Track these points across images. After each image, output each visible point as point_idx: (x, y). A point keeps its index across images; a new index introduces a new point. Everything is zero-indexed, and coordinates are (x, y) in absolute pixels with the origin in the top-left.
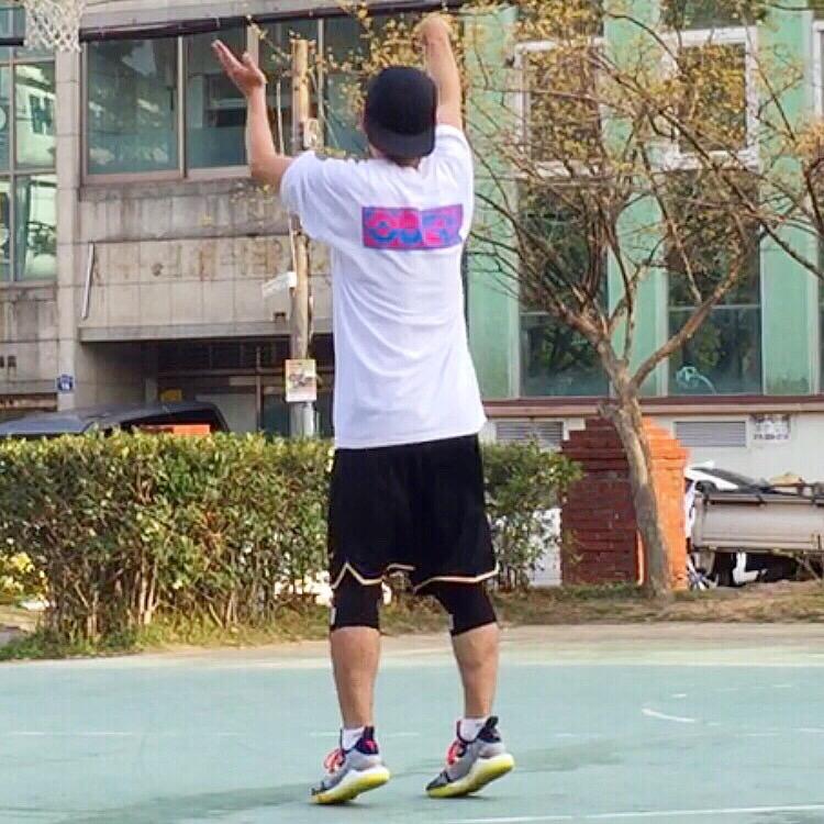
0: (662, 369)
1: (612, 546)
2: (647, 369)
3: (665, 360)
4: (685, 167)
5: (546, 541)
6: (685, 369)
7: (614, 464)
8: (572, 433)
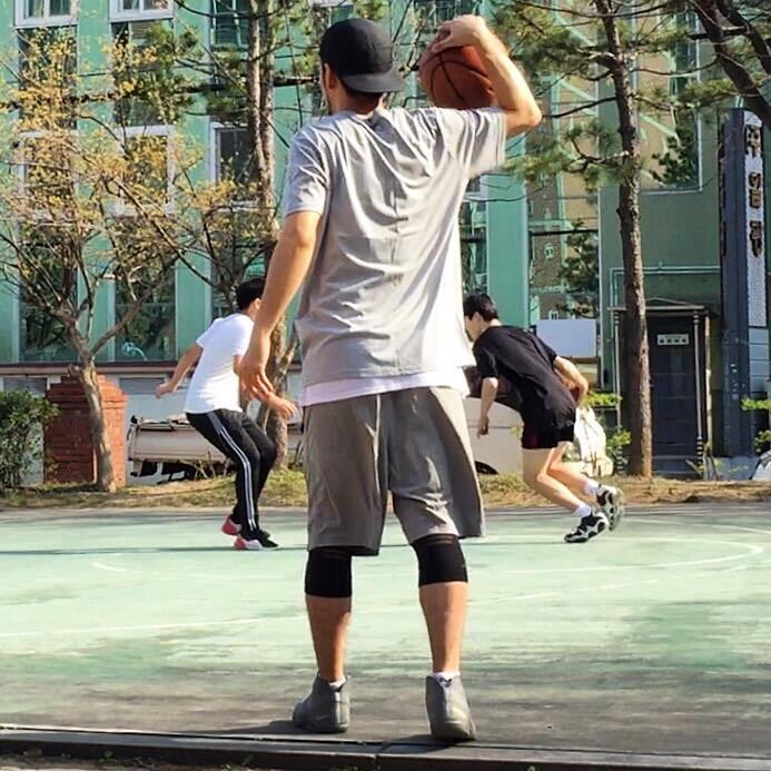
0: (111, 343)
1: (76, 458)
2: (101, 344)
3: (113, 338)
4: (127, 215)
5: (35, 455)
6: (127, 344)
7: (78, 405)
8: (52, 385)
